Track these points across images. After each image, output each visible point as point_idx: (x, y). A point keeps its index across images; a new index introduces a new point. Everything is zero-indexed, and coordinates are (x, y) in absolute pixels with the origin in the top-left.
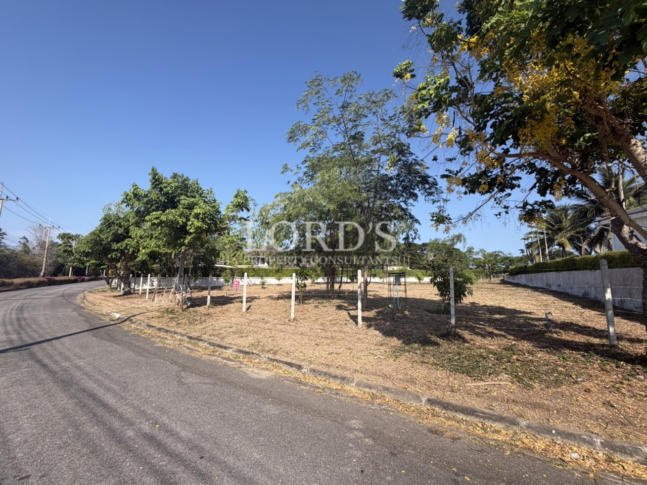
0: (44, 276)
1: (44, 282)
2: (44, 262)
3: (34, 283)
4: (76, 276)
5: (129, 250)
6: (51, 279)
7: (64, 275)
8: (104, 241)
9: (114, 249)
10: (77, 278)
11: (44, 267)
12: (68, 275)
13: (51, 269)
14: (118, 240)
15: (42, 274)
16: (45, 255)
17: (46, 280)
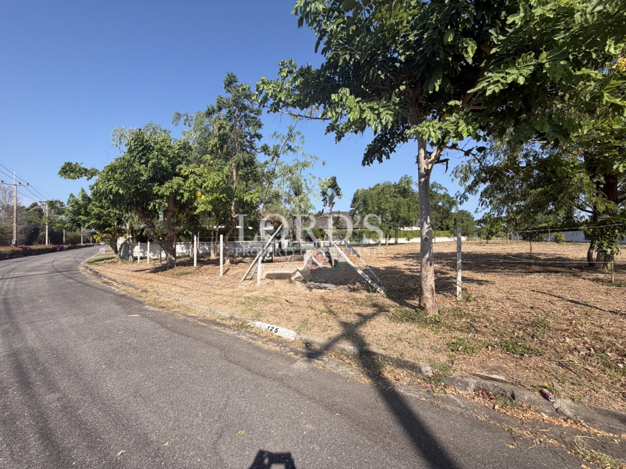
0: (16, 245)
1: (18, 252)
2: (15, 228)
3: (6, 254)
4: (54, 244)
5: (182, 195)
6: (26, 248)
7: (40, 243)
8: (142, 175)
9: (157, 194)
10: (55, 246)
11: (15, 234)
12: (44, 243)
13: (23, 237)
14: (163, 177)
15: (14, 243)
16: (15, 219)
17: (20, 249)
